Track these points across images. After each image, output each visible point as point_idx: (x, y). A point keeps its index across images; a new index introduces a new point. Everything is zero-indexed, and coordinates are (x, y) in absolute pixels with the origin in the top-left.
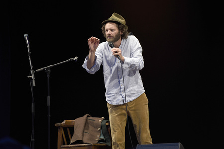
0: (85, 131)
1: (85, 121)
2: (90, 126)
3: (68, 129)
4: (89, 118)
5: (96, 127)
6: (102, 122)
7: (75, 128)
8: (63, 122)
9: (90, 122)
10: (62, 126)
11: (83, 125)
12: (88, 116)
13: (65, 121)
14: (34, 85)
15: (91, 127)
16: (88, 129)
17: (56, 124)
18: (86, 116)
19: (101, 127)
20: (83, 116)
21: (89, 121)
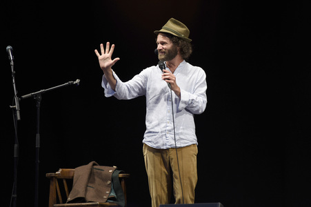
0: (90, 185)
1: (89, 171)
2: (96, 178)
3: (64, 182)
4: (95, 167)
5: (105, 180)
6: (113, 172)
7: (74, 181)
8: (58, 171)
9: (97, 172)
10: (56, 177)
11: (86, 177)
12: (94, 165)
13: (60, 170)
14: (19, 118)
15: (97, 180)
16: (93, 182)
17: (48, 174)
18: (91, 164)
19: (112, 180)
20: (87, 163)
21: (95, 171)
